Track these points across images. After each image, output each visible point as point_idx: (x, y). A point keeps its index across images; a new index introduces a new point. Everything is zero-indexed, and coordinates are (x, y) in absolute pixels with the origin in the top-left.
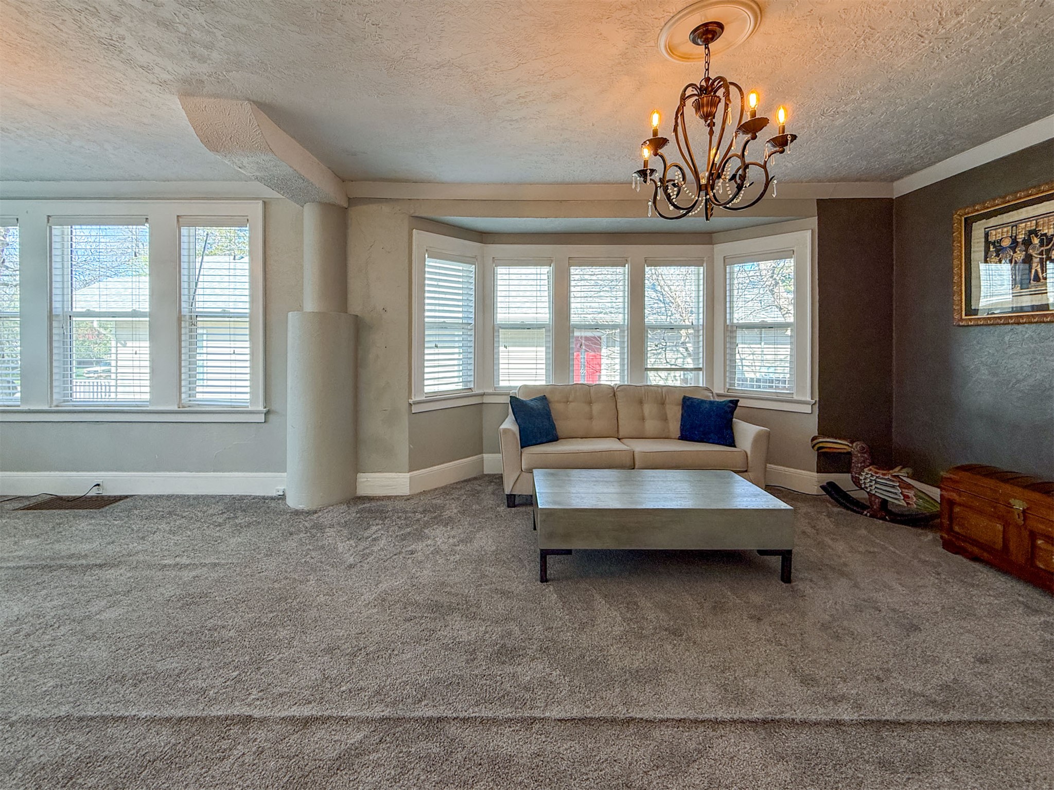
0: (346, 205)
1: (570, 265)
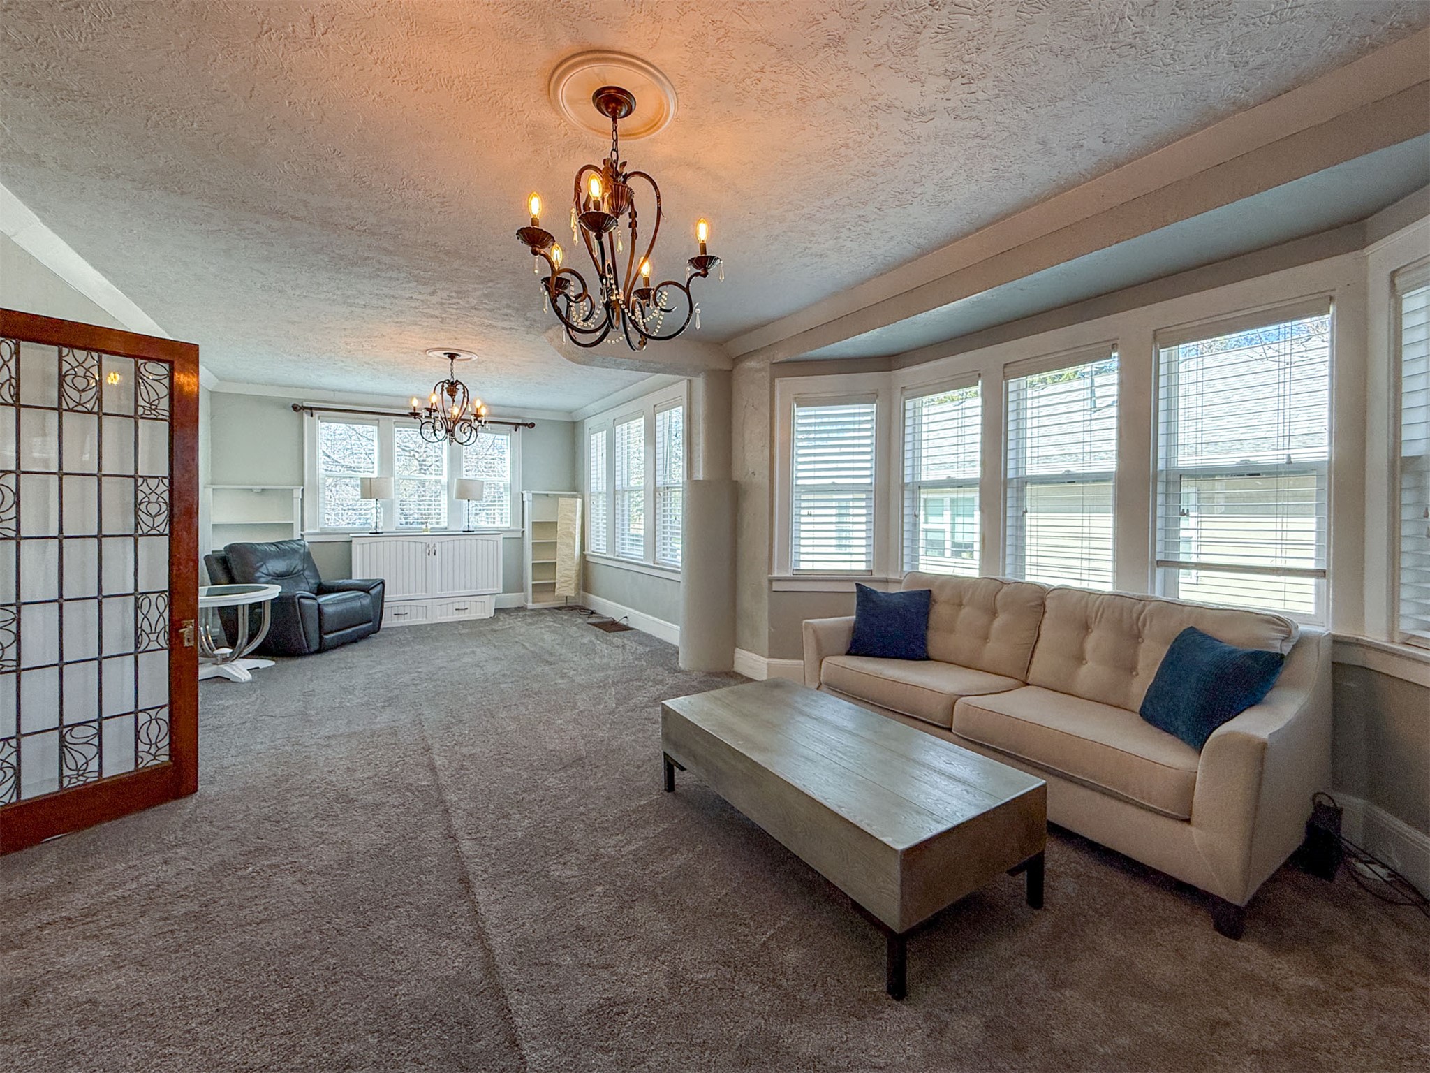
0: (727, 367)
1: (1006, 377)
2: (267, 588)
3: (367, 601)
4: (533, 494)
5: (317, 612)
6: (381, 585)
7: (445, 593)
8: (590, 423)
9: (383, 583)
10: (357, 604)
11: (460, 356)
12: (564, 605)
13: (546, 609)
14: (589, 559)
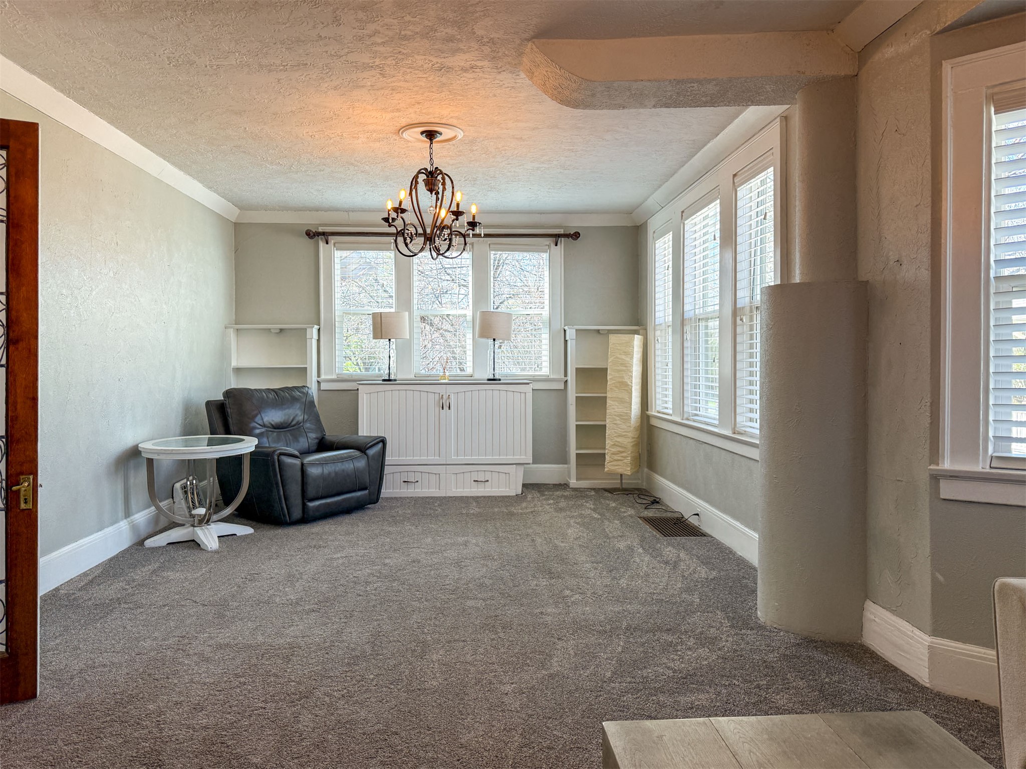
2: (243, 440)
3: (361, 464)
4: (576, 330)
5: (299, 474)
6: (380, 445)
7: (462, 459)
8: (654, 224)
9: (383, 441)
10: (349, 466)
11: (441, 134)
12: (618, 486)
13: (594, 489)
14: (654, 422)
